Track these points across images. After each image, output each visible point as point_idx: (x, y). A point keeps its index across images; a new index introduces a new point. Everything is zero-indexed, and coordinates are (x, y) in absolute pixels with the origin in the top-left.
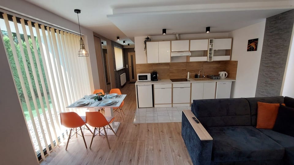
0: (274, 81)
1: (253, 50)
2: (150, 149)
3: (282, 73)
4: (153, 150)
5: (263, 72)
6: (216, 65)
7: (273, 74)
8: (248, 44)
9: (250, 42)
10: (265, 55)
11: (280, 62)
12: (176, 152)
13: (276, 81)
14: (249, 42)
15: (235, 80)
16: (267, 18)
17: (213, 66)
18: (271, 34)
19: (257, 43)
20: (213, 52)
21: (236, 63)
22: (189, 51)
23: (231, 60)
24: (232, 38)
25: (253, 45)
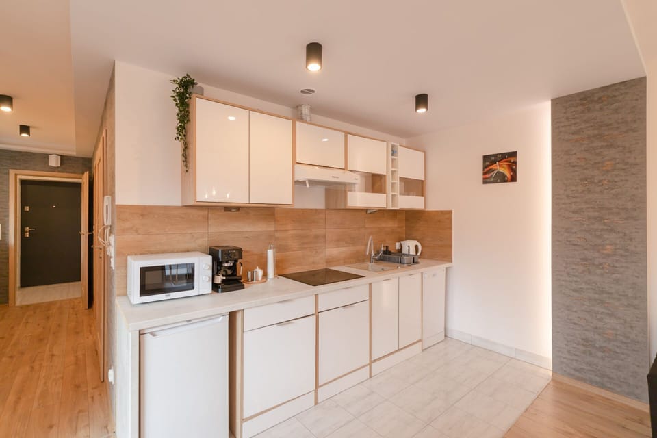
0: (617, 258)
1: (505, 181)
3: (638, 232)
5: (566, 234)
7: (606, 236)
8: (485, 167)
9: (489, 160)
10: (565, 190)
11: (623, 205)
13: (622, 255)
14: (484, 162)
15: (451, 262)
16: (553, 100)
18: (576, 137)
19: (515, 163)
20: (398, 182)
21: (447, 216)
22: (345, 169)
23: (427, 210)
24: (424, 152)
25: (503, 169)
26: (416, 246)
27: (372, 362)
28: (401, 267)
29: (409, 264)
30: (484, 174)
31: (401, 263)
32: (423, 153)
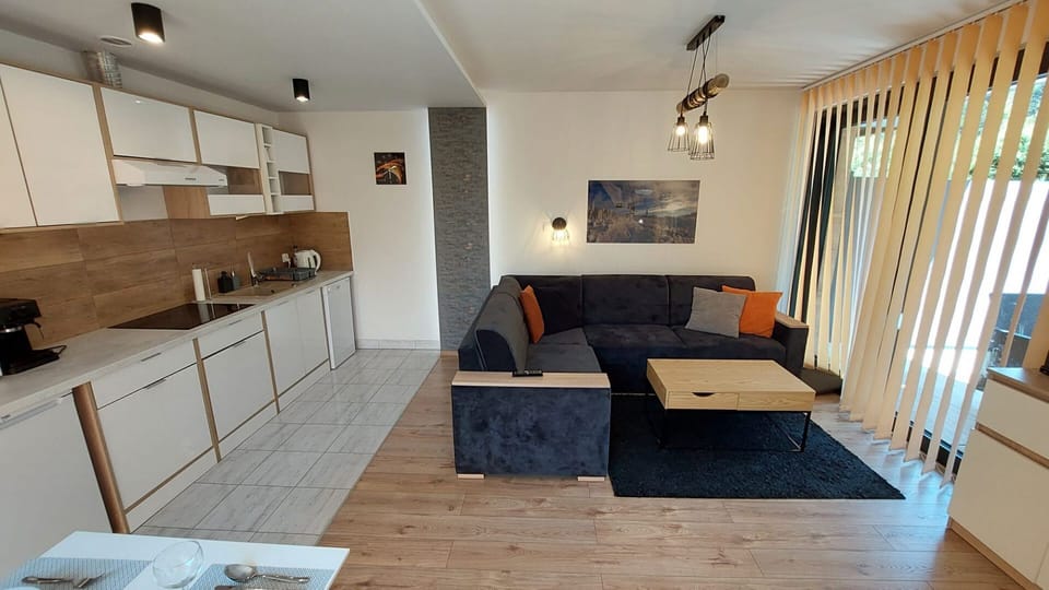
1: (395, 183)
2: (501, 582)
4: (508, 572)
6: (272, 231)
7: (468, 236)
8: (377, 166)
9: (380, 158)
12: (522, 505)
14: (376, 159)
15: (352, 270)
16: (429, 109)
17: (264, 234)
19: (404, 165)
20: (277, 178)
21: (342, 218)
22: (199, 163)
23: (318, 210)
24: (306, 136)
25: (392, 168)
26: (315, 257)
27: (277, 397)
28: (298, 285)
29: (305, 280)
30: (377, 173)
31: (294, 280)
32: (304, 138)
